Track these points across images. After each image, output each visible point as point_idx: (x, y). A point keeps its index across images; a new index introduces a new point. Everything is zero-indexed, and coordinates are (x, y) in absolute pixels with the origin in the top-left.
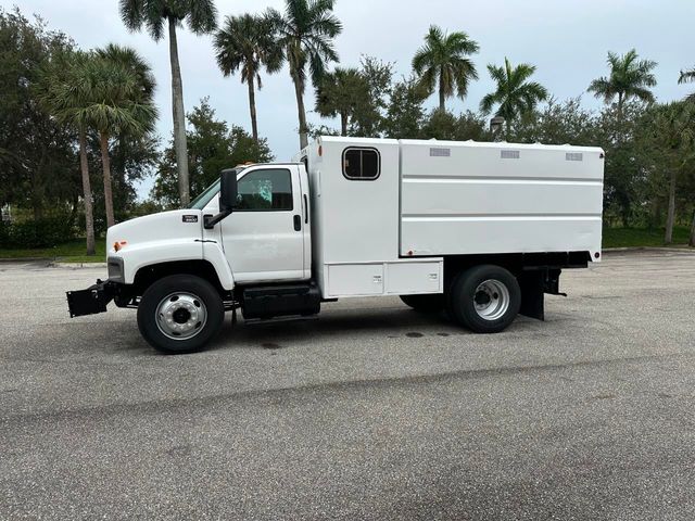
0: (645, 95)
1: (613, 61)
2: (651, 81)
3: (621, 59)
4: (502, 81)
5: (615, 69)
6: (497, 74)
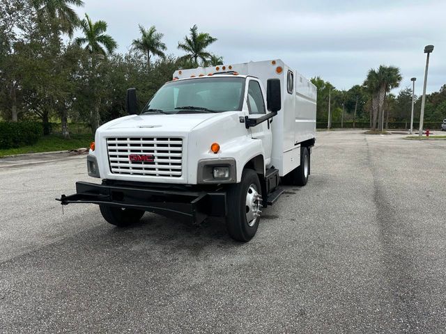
0: (160, 54)
1: (143, 31)
2: (164, 47)
3: (147, 30)
4: (85, 30)
5: (144, 35)
6: (82, 24)
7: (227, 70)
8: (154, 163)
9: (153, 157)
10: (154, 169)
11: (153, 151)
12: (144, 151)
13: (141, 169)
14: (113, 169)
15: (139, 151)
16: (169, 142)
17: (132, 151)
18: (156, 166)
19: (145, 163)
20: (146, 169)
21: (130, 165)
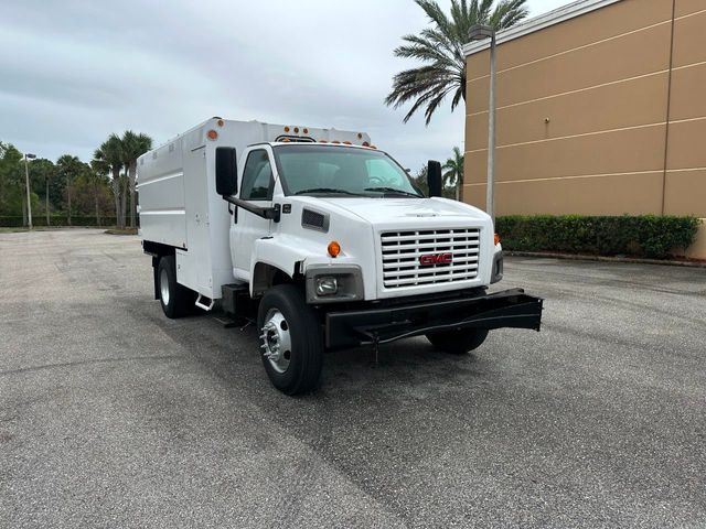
7: (301, 134)
8: (448, 265)
9: (449, 256)
10: (447, 273)
11: (448, 248)
12: (439, 249)
13: (431, 274)
14: (388, 282)
15: (432, 249)
16: (467, 234)
17: (421, 250)
18: (452, 268)
19: (438, 266)
20: (438, 274)
21: (417, 271)
